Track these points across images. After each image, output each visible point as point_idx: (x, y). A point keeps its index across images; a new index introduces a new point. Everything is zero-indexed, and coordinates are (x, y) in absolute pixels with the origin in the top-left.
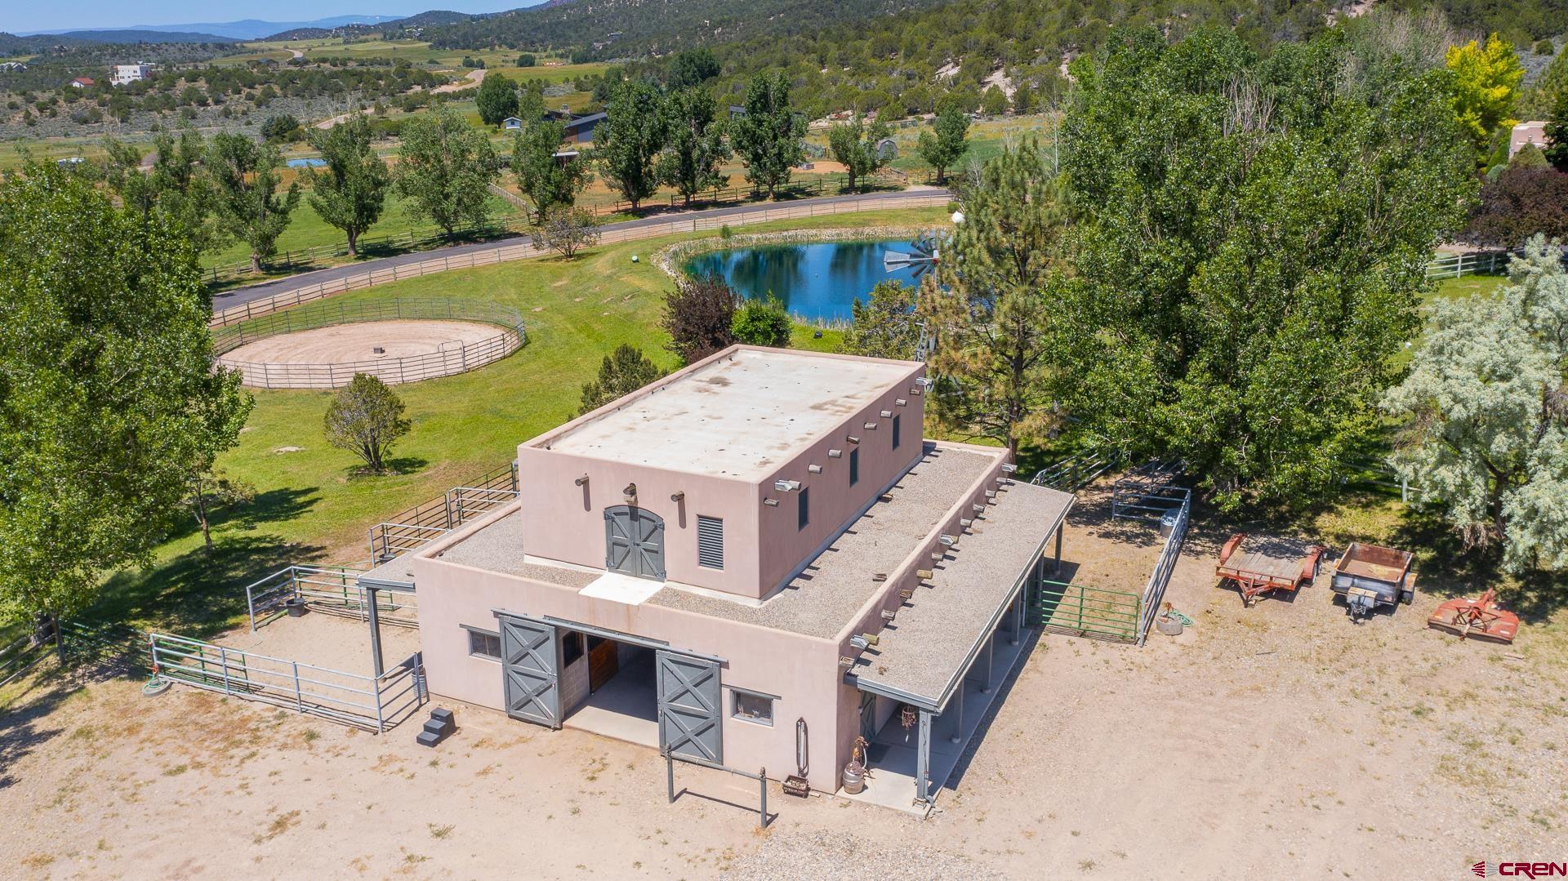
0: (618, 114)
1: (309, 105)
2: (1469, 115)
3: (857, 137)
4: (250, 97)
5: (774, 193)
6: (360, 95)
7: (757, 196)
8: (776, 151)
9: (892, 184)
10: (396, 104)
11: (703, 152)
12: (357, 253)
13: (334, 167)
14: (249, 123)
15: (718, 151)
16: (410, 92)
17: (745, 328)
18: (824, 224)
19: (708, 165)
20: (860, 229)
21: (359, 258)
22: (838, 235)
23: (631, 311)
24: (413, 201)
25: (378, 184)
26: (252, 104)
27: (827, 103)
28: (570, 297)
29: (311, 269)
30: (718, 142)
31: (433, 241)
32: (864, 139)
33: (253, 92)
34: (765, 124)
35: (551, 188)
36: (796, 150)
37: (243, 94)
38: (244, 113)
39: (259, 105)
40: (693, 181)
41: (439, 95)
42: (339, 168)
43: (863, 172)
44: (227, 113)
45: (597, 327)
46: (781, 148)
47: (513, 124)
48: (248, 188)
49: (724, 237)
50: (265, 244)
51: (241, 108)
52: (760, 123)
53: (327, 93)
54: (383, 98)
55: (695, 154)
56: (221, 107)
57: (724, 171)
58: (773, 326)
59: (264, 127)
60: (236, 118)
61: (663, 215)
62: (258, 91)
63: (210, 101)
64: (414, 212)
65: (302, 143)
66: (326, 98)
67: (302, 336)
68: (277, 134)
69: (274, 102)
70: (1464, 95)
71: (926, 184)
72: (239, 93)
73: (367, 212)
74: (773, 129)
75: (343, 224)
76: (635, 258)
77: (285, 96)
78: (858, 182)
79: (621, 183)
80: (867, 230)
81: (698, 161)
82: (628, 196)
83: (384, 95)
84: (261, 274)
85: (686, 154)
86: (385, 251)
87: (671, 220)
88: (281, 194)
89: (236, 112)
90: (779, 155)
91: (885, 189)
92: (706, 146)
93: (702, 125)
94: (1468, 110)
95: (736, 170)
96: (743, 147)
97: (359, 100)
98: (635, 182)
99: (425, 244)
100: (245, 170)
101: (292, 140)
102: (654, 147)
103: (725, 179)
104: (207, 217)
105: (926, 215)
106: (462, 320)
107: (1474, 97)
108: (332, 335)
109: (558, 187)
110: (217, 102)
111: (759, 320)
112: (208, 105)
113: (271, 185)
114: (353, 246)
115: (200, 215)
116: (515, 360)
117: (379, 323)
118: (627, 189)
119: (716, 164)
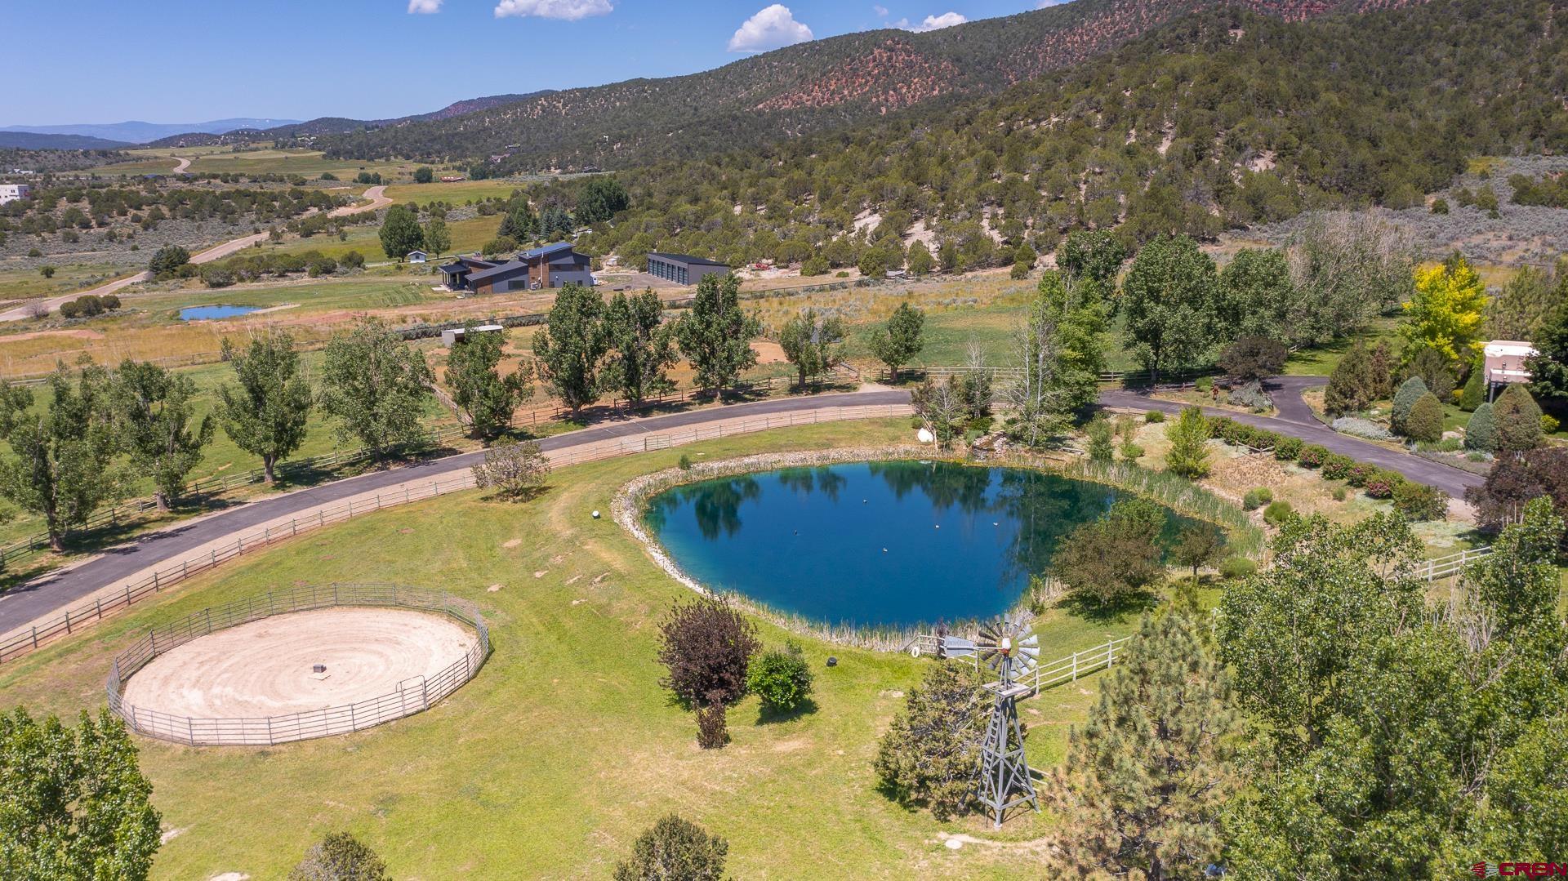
0: (562, 321)
1: (199, 228)
2: (1441, 340)
3: (808, 337)
4: (136, 219)
5: (722, 393)
6: (254, 217)
7: (704, 397)
8: (726, 354)
9: (844, 383)
10: (292, 228)
11: (649, 355)
12: (275, 478)
13: (252, 390)
14: (135, 248)
15: (665, 355)
16: (306, 215)
17: (762, 681)
18: (786, 445)
19: (654, 370)
20: (825, 452)
21: (276, 487)
22: (802, 460)
23: (605, 601)
24: (339, 421)
25: (301, 407)
26: (138, 226)
27: (746, 252)
28: (527, 568)
29: (223, 505)
30: (665, 346)
31: (359, 462)
32: (815, 339)
33: (139, 213)
34: (715, 326)
35: (491, 403)
36: (747, 351)
37: (129, 216)
38: (130, 237)
39: (146, 228)
40: (638, 387)
41: (337, 219)
42: (258, 394)
43: (814, 371)
44: (111, 237)
45: (568, 624)
46: (730, 350)
47: (417, 258)
48: (154, 418)
49: (682, 468)
50: (173, 481)
51: (127, 231)
52: (709, 325)
53: (218, 215)
54: (277, 220)
55: (641, 358)
56: (104, 230)
57: (671, 375)
58: (793, 678)
59: (153, 261)
60: (121, 242)
61: (607, 424)
62: (145, 212)
63: (93, 223)
64: (340, 432)
65: (194, 279)
66: (216, 221)
67: (224, 637)
68: (167, 267)
69: (162, 224)
70: (1435, 320)
71: (880, 381)
72: (125, 215)
73: (288, 435)
74: (722, 330)
75: (261, 452)
76: (596, 513)
77: (174, 218)
78: (809, 380)
79: (561, 389)
80: (833, 453)
81: (644, 365)
82: (569, 402)
83: (279, 217)
84: (166, 512)
85: (630, 358)
86: (307, 475)
87: (617, 433)
88: (192, 426)
89: (122, 236)
90: (729, 359)
91: (836, 388)
92: (652, 348)
93: (647, 327)
94: (1440, 335)
95: (683, 373)
96: (691, 349)
97: (252, 222)
98: (576, 387)
99: (352, 464)
100: (152, 400)
101: (184, 276)
102: (598, 351)
103: (672, 383)
104: (108, 463)
105: (891, 431)
106: (409, 608)
107: (1446, 323)
108: (260, 636)
109: (497, 402)
110: (100, 225)
111: (778, 671)
112: (91, 227)
113: (181, 420)
114: (270, 471)
115: (101, 462)
116: (479, 684)
117: (314, 614)
118: (569, 397)
119: (662, 367)
